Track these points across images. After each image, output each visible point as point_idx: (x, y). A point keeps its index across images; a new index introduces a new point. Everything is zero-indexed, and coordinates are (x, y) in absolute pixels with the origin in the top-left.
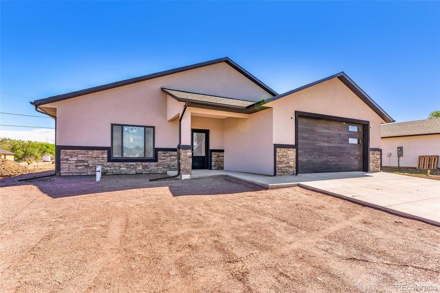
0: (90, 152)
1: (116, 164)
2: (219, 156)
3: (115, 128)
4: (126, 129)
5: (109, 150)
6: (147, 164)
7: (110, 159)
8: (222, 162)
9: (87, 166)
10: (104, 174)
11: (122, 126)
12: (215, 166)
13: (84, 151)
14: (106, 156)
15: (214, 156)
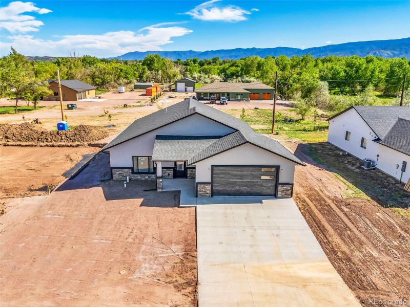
0: (124, 170)
1: (135, 175)
2: (192, 171)
3: (134, 158)
4: (139, 158)
5: (132, 169)
6: (150, 175)
7: (133, 173)
8: (195, 174)
9: (123, 176)
10: (130, 179)
11: (137, 157)
12: (189, 177)
13: (121, 169)
14: (131, 171)
15: (189, 171)
